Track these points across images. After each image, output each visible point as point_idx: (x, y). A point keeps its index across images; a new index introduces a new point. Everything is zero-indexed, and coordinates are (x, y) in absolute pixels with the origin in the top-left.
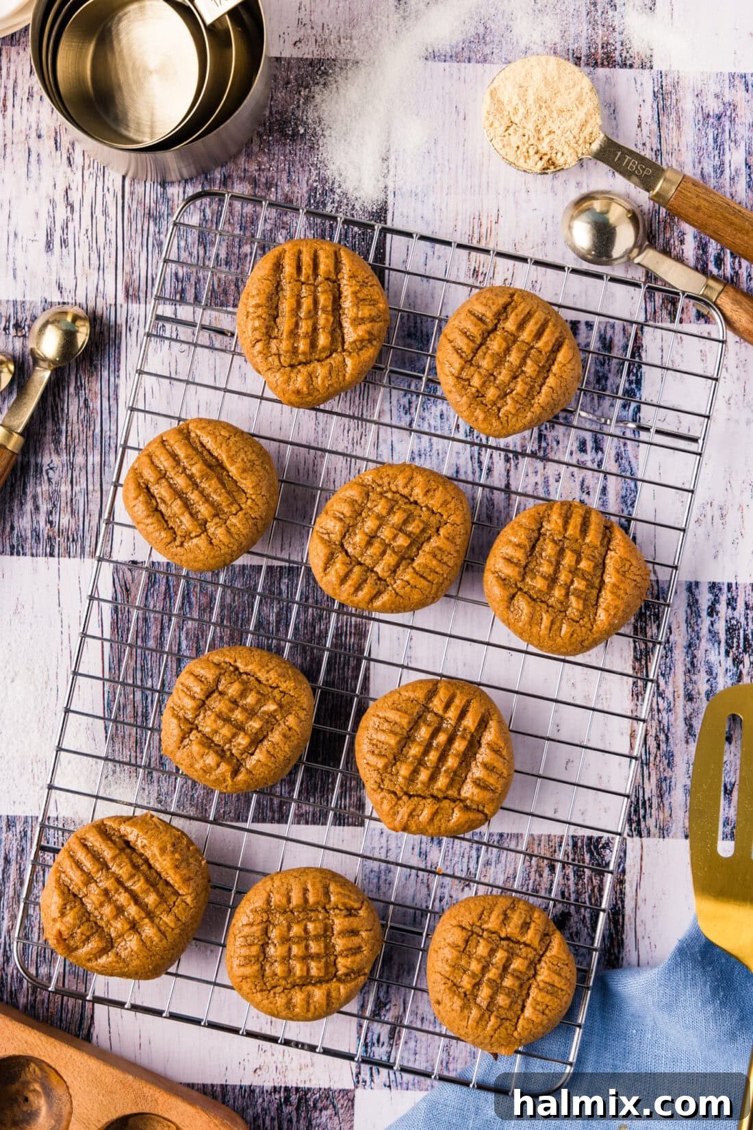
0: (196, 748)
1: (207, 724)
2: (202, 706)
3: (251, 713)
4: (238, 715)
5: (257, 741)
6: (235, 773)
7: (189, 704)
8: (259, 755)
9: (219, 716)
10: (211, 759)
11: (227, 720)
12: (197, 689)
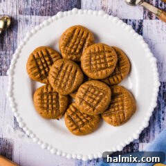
0: (84, 105)
1: (87, 99)
2: (85, 95)
3: (97, 95)
4: (94, 96)
5: (98, 102)
6: (94, 110)
7: (82, 94)
8: (99, 106)
9: (89, 97)
10: (88, 107)
11: (91, 98)
12: (84, 91)
